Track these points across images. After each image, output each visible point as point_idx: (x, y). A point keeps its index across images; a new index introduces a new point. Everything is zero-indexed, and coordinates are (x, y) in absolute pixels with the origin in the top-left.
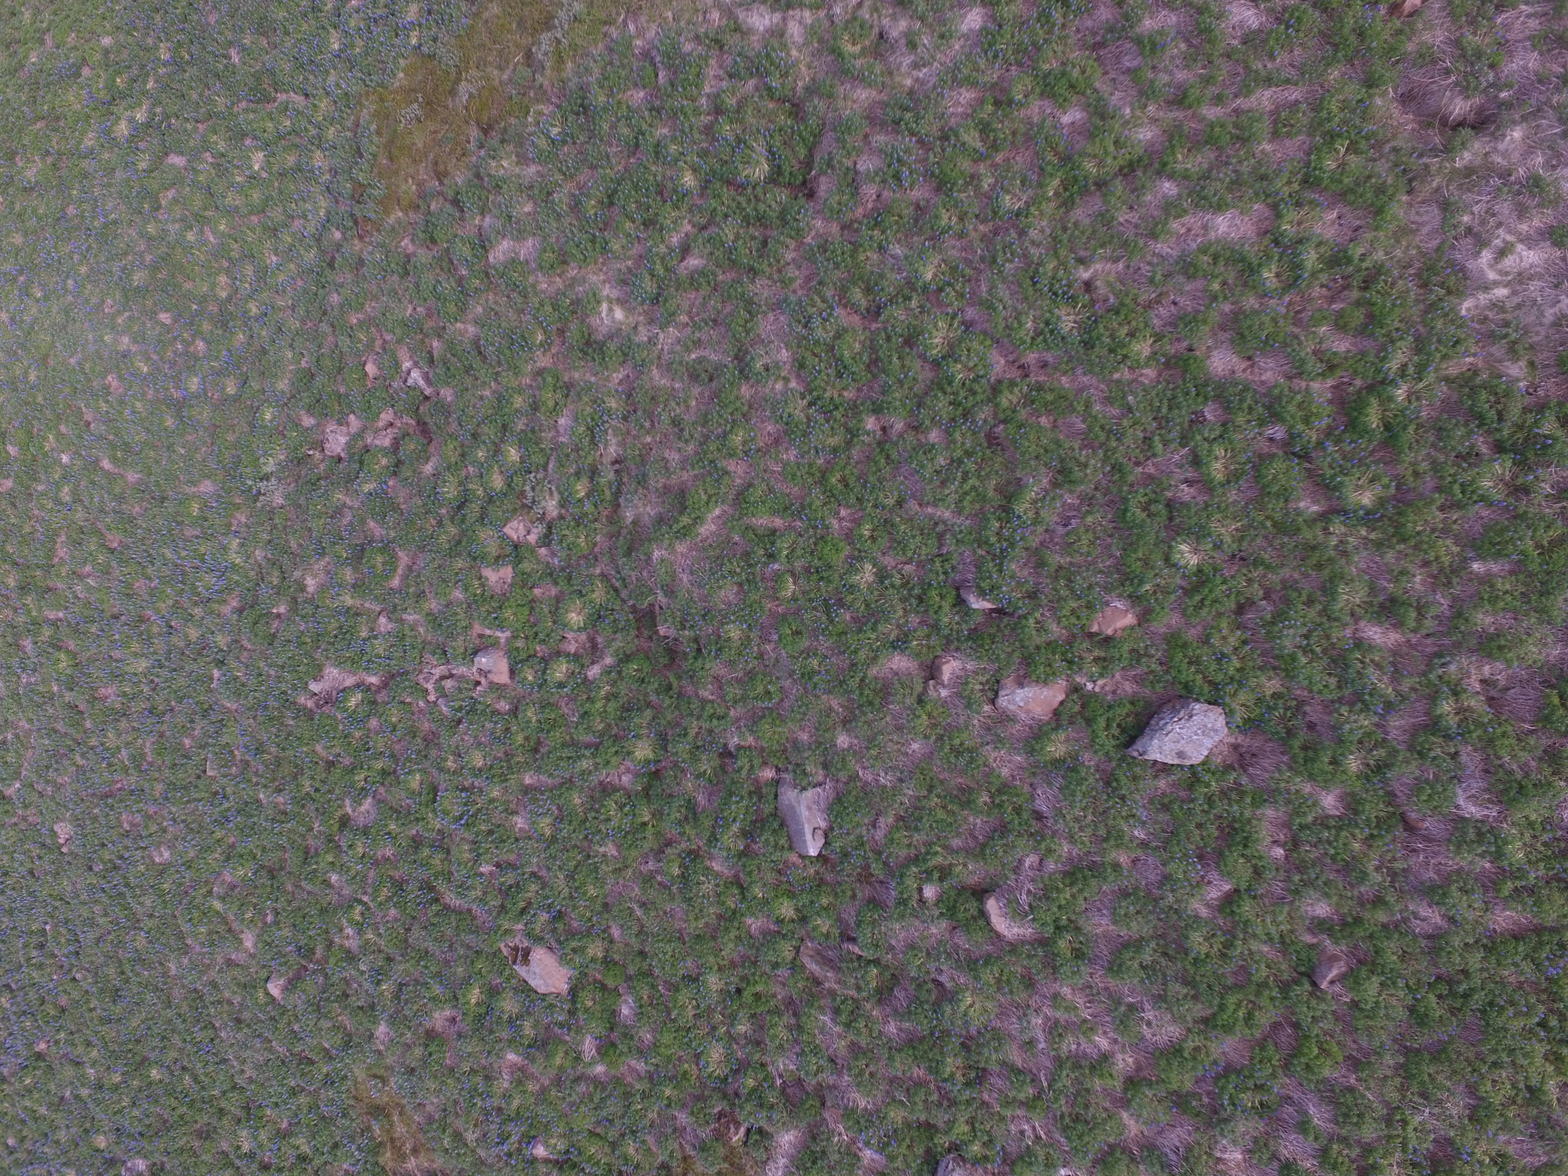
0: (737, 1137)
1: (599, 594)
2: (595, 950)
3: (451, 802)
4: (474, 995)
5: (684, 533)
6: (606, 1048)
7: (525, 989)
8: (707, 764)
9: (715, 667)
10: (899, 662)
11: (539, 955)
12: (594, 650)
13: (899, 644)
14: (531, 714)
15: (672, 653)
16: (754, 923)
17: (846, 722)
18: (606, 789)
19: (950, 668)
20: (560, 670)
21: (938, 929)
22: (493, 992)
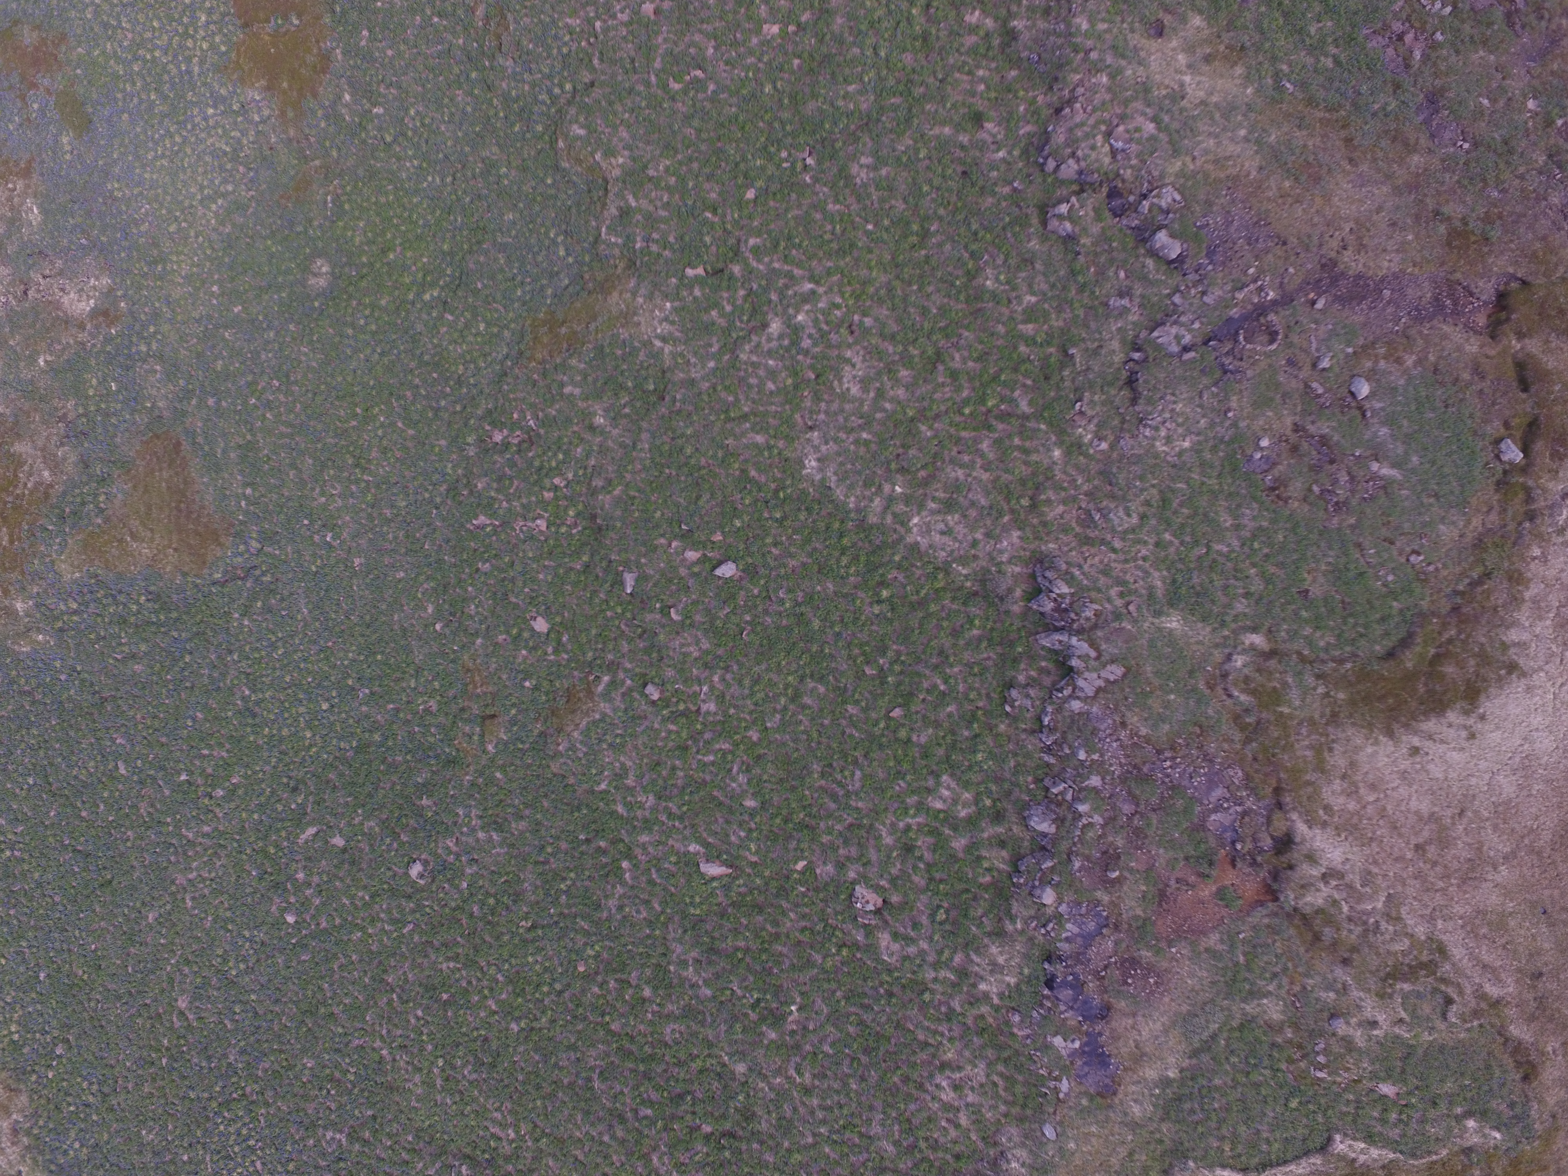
0: (591, 678)
1: (580, 507)
2: (558, 619)
3: (518, 567)
4: (515, 631)
5: (609, 492)
6: (556, 651)
7: (533, 630)
8: (604, 564)
9: (612, 534)
10: (663, 541)
11: (539, 619)
12: (576, 525)
13: (662, 536)
14: (551, 542)
15: (600, 529)
16: (609, 614)
17: (645, 556)
18: (571, 569)
19: (674, 544)
20: (563, 529)
21: (658, 616)
22: (521, 630)
